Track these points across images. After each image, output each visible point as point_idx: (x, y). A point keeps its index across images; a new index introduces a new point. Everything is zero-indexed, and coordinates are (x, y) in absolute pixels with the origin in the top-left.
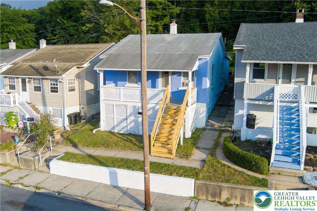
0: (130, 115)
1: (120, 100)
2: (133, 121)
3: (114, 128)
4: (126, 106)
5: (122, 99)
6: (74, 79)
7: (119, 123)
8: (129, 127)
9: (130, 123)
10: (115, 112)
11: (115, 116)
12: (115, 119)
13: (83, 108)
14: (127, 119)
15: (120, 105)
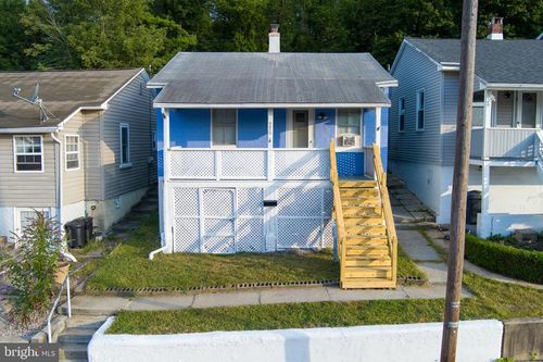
0: (242, 210)
1: (213, 177)
2: (249, 221)
3: (199, 243)
4: (232, 190)
5: (219, 176)
6: (76, 138)
7: (212, 231)
8: (237, 239)
9: (242, 228)
10: (202, 206)
11: (203, 216)
12: (202, 223)
13: (93, 208)
14: (232, 221)
15: (214, 190)
